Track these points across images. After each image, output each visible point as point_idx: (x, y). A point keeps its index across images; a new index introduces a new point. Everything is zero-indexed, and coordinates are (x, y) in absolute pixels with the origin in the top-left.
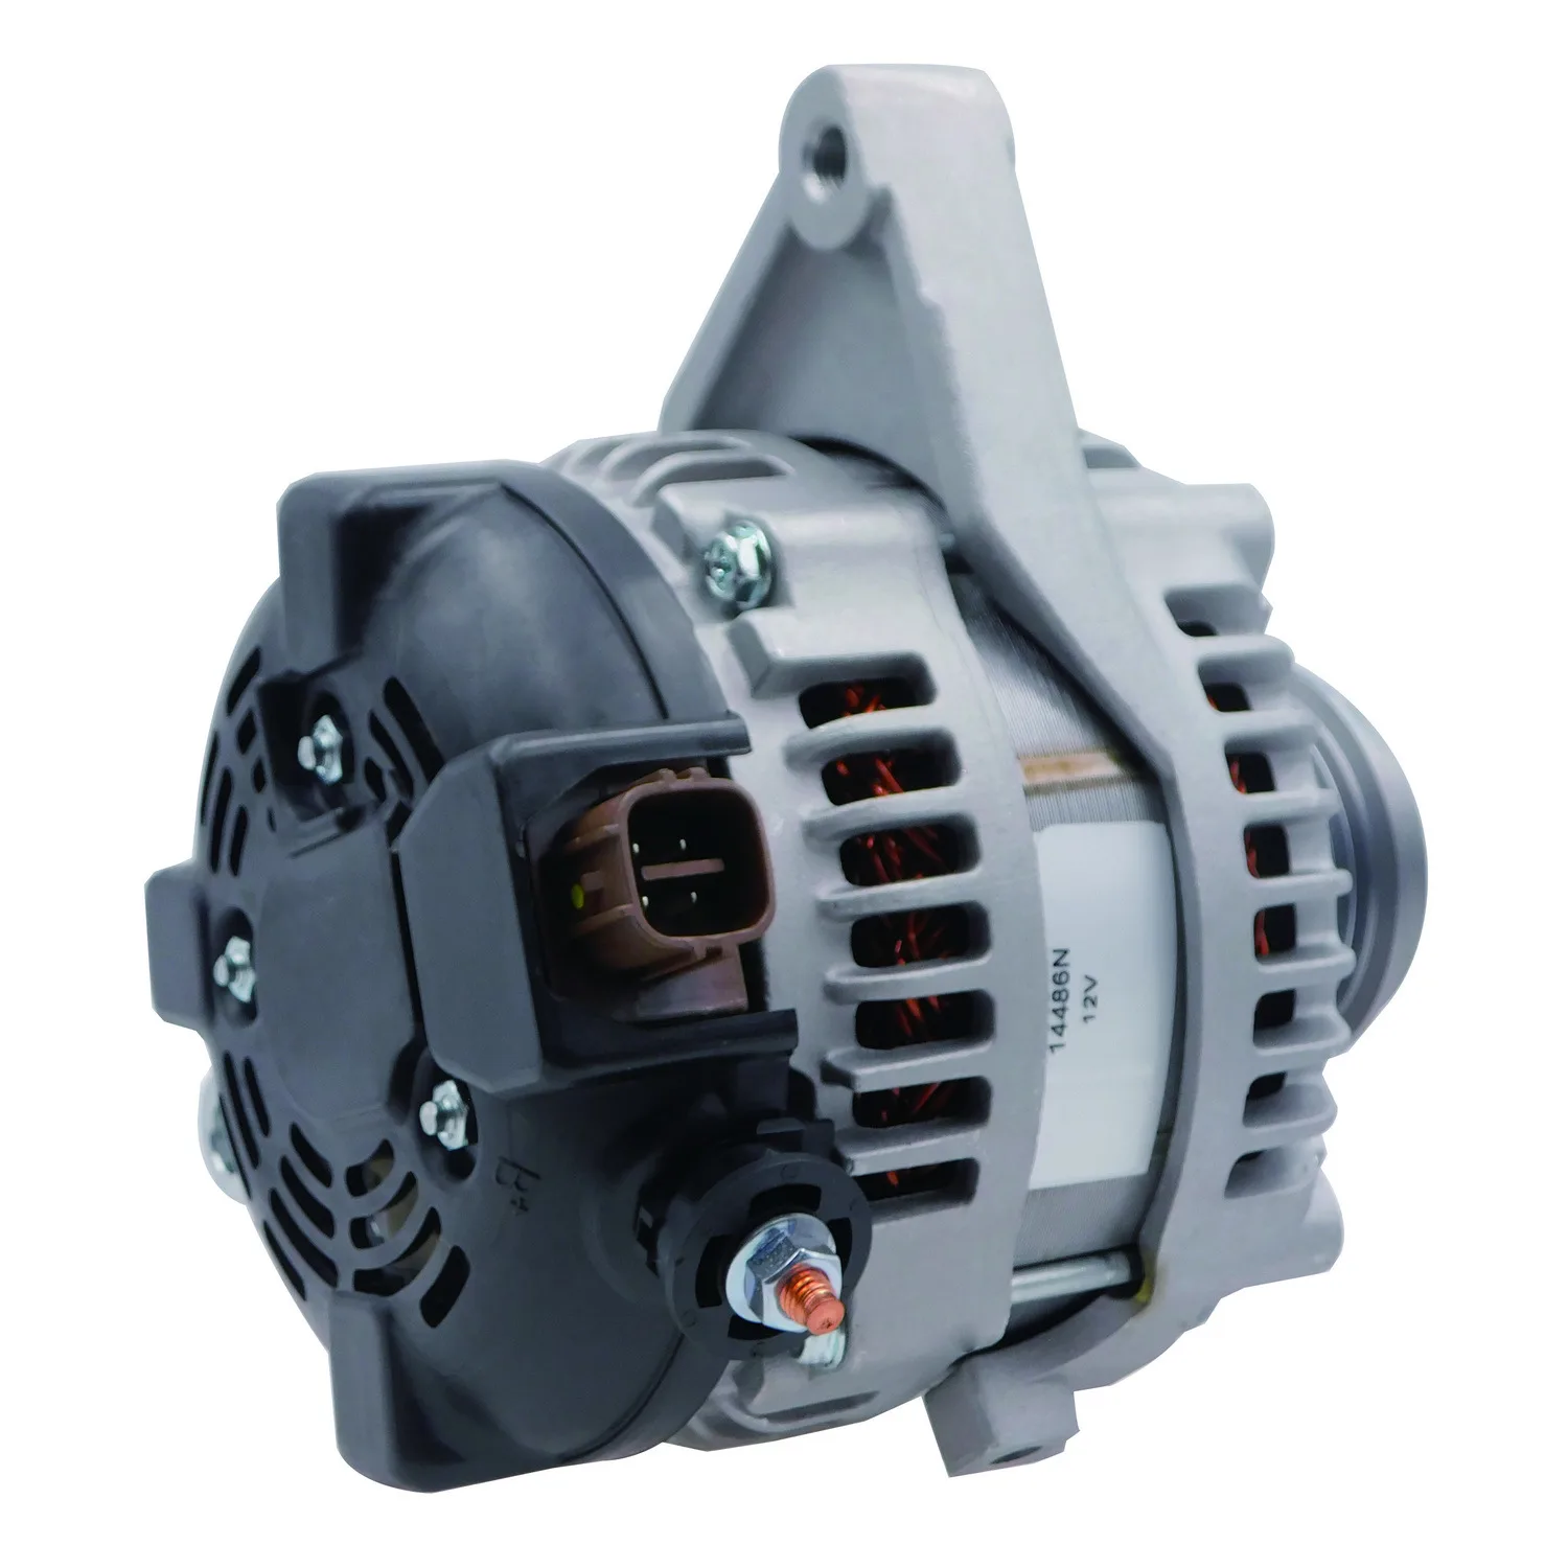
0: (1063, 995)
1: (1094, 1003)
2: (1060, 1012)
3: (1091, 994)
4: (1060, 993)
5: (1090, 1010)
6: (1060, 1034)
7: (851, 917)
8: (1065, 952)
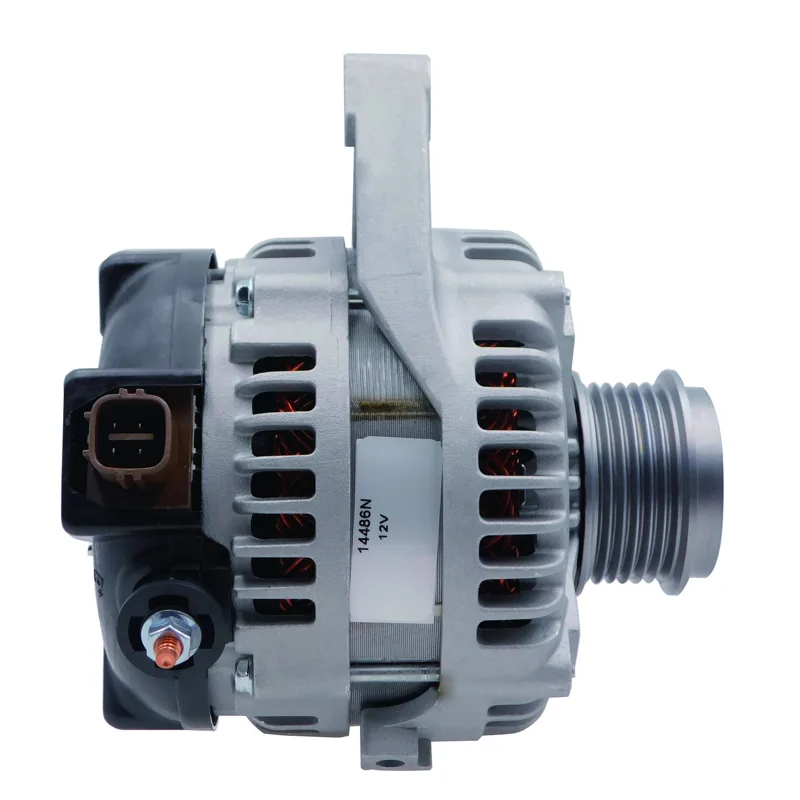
0: (367, 523)
1: (386, 530)
2: (365, 532)
3: (385, 524)
4: (364, 522)
5: (384, 533)
6: (365, 543)
7: (253, 470)
8: (369, 501)
